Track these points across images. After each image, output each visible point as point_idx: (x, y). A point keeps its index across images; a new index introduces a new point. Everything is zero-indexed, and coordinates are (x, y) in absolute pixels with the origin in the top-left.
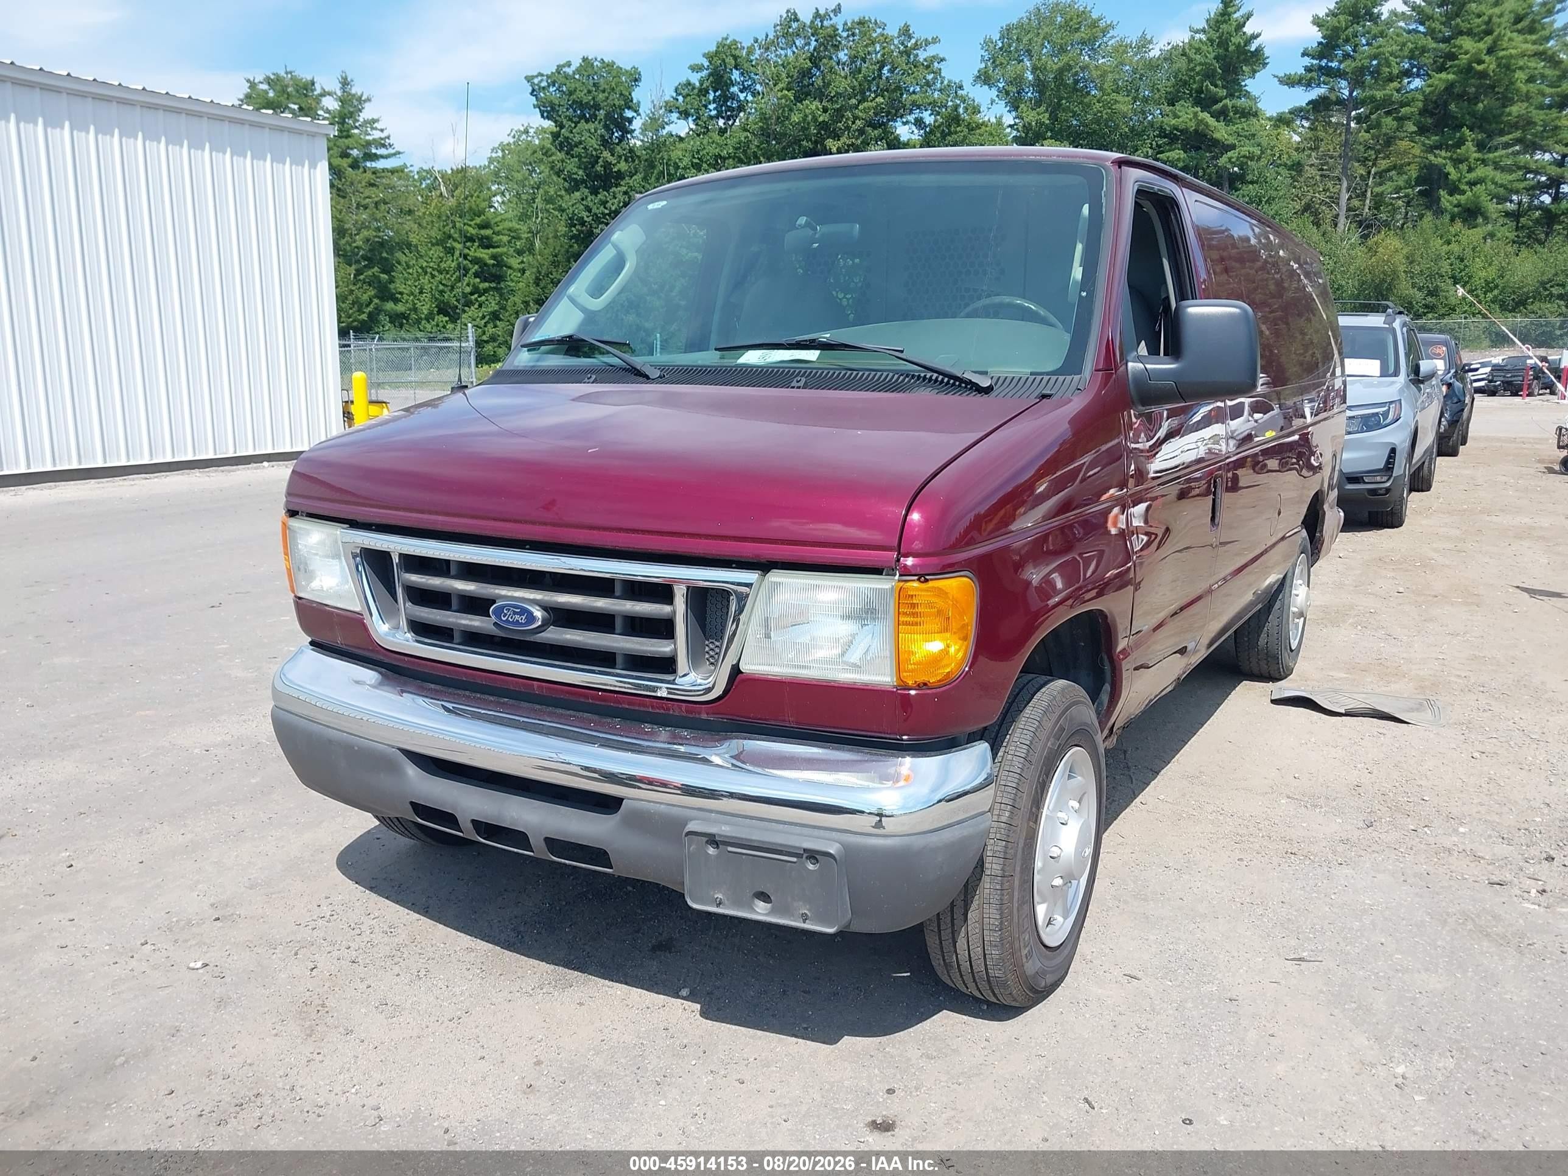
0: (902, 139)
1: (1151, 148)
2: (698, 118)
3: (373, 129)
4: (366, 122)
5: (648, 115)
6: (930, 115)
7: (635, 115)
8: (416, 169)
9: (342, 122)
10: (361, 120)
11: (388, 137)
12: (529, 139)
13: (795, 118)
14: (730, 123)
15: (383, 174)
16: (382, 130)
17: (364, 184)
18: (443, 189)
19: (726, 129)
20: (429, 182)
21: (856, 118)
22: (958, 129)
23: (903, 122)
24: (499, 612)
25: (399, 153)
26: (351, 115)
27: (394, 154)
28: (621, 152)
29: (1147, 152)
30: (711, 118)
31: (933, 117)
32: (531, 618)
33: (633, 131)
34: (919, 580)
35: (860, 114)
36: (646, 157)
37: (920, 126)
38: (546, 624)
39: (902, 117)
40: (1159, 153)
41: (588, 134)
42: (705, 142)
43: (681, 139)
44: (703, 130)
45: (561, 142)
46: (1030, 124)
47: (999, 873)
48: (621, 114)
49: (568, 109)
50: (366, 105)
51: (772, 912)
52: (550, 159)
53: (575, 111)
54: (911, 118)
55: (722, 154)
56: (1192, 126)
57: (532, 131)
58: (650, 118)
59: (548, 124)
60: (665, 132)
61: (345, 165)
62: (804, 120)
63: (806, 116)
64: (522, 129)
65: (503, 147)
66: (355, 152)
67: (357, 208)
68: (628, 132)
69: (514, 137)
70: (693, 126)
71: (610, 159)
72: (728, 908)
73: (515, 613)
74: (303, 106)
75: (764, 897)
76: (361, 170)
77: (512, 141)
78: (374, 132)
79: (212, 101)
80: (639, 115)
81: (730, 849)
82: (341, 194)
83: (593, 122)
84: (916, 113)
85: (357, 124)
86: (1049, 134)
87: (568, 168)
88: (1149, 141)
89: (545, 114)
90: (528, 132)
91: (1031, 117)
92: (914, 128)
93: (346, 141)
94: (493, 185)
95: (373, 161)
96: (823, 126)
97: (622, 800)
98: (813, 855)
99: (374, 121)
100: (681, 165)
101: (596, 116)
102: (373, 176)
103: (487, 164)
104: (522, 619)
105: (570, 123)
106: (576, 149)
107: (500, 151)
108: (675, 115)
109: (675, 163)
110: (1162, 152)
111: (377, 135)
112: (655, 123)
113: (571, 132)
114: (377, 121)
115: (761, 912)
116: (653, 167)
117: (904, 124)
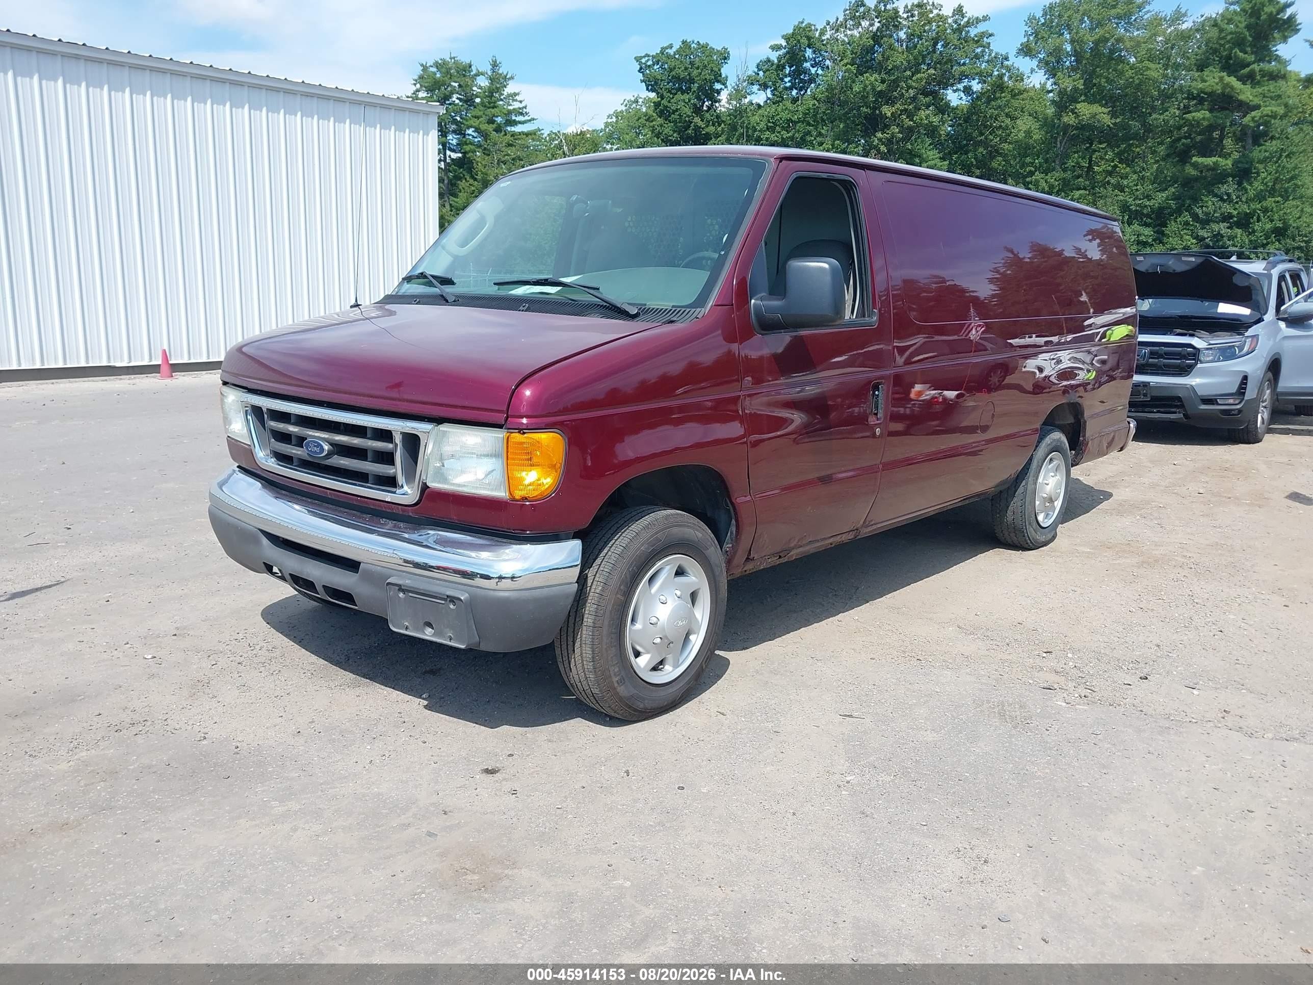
0: (952, 105)
1: (1178, 109)
2: (775, 89)
3: (514, 100)
4: (509, 95)
5: (733, 88)
6: (978, 84)
7: (723, 87)
8: (546, 133)
9: (491, 96)
10: (505, 93)
11: (525, 107)
12: (638, 107)
13: (857, 88)
14: (802, 93)
15: (519, 137)
16: (521, 102)
17: (504, 144)
18: (565, 148)
19: (798, 97)
20: (557, 142)
21: (909, 87)
22: (1003, 95)
23: (953, 90)
24: (307, 445)
25: (533, 119)
26: (498, 90)
27: (530, 121)
28: (709, 118)
29: (1175, 113)
30: (786, 88)
31: (980, 84)
32: (322, 450)
33: (719, 101)
34: (519, 432)
35: (914, 84)
36: (729, 122)
37: (968, 93)
38: (330, 455)
39: (952, 85)
40: (1184, 114)
41: (682, 103)
42: (779, 109)
43: (759, 106)
44: (777, 100)
45: (662, 110)
46: (1065, 90)
47: (591, 624)
48: (711, 87)
49: (668, 83)
50: (510, 82)
51: (434, 635)
52: (652, 124)
53: (674, 85)
54: (961, 86)
55: (793, 119)
56: (1219, 89)
57: (640, 100)
58: (735, 89)
59: (653, 95)
60: (747, 101)
61: (491, 130)
62: (864, 89)
63: (866, 86)
64: (633, 99)
65: (617, 114)
66: (499, 120)
67: (498, 164)
68: (716, 102)
69: (626, 106)
70: (770, 96)
71: (700, 124)
72: (411, 632)
73: (315, 446)
74: (462, 83)
75: (429, 625)
76: (503, 133)
77: (624, 108)
78: (515, 103)
79: (353, 90)
80: (726, 87)
81: (410, 594)
82: (486, 152)
83: (688, 93)
84: (966, 82)
85: (502, 97)
86: (1083, 98)
87: (666, 132)
88: (1177, 103)
89: (650, 87)
90: (637, 102)
91: (1068, 84)
92: (962, 95)
93: (493, 110)
94: (607, 144)
95: (511, 126)
96: (880, 94)
97: (360, 563)
98: (453, 599)
99: (516, 94)
100: (758, 128)
101: (690, 89)
102: (512, 139)
103: (603, 127)
104: (318, 450)
105: (669, 94)
106: (673, 116)
107: (614, 118)
108: (755, 88)
109: (754, 127)
110: (1190, 112)
111: (516, 105)
112: (738, 94)
113: (669, 102)
114: (518, 94)
115: (428, 634)
116: (736, 130)
117: (955, 91)
